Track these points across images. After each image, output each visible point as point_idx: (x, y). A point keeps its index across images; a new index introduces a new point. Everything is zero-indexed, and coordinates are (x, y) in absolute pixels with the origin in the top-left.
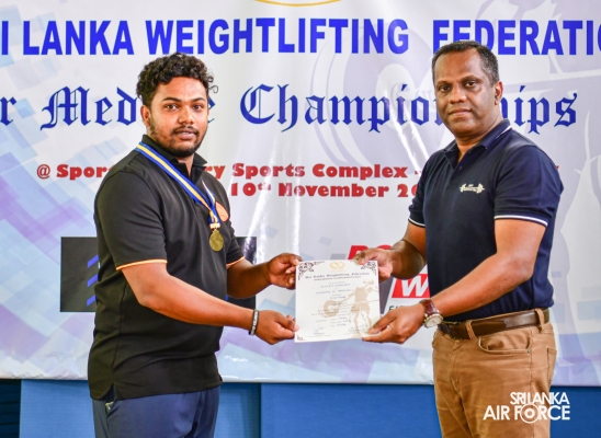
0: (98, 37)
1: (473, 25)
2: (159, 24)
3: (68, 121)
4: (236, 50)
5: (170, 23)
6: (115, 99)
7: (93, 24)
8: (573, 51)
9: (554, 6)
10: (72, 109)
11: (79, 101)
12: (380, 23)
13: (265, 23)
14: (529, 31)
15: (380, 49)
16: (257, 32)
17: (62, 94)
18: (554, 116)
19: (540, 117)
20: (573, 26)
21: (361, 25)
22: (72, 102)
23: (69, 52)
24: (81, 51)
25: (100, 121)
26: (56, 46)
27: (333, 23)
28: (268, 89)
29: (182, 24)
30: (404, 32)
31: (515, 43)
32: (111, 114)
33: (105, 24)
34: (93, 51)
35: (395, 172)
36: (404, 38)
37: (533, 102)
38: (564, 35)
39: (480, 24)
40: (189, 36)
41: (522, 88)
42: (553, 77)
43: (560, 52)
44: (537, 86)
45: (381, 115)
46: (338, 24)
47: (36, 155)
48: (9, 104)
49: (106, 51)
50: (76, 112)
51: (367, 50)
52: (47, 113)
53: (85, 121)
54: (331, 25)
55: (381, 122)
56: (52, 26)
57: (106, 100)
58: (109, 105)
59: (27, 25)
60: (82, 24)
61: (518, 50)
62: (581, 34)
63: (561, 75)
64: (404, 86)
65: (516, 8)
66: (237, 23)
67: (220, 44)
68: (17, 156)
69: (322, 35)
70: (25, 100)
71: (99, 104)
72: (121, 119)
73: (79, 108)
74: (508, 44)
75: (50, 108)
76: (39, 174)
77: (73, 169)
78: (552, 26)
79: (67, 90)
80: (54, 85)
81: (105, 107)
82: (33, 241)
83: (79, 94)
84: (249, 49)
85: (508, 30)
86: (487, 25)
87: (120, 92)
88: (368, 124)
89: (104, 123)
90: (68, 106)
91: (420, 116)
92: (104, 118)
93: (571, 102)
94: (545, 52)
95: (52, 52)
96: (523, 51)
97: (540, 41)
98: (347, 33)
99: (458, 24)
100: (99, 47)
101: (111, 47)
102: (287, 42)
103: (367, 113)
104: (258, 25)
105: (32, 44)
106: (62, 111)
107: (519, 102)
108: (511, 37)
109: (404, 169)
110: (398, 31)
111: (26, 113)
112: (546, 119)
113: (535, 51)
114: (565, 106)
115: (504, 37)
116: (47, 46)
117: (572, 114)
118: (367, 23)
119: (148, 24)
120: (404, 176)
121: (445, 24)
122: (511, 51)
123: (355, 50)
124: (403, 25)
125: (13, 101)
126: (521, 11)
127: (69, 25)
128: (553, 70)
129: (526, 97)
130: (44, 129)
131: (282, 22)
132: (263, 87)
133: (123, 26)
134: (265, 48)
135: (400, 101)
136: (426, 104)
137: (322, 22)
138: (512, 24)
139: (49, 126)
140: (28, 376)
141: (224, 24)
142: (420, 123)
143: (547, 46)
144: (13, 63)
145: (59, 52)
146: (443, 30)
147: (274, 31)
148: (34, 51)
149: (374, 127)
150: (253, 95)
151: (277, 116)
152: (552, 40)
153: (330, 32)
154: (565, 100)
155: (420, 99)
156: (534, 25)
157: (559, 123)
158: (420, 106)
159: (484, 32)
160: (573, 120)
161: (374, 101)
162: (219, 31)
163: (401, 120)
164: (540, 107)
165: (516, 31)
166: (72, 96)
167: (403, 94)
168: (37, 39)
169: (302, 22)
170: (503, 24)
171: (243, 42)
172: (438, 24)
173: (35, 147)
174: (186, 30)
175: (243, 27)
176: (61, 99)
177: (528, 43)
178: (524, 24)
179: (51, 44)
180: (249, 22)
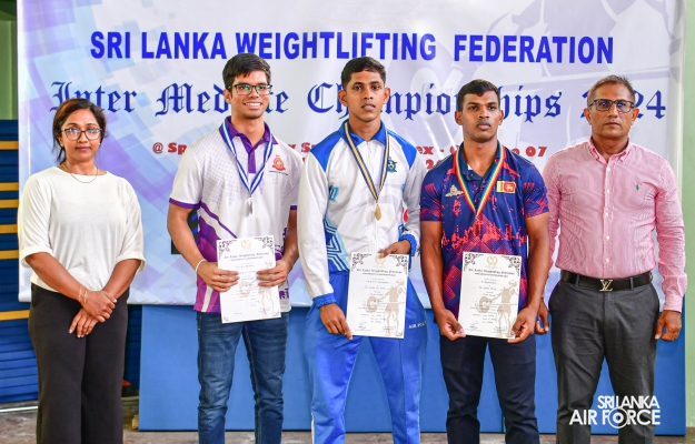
0: (199, 45)
1: (485, 39)
2: (246, 35)
3: (176, 109)
4: (305, 56)
5: (254, 35)
6: (213, 93)
7: (195, 35)
8: (559, 60)
9: (546, 25)
10: (179, 101)
11: (185, 94)
12: (415, 36)
13: (327, 36)
14: (527, 44)
15: (414, 57)
16: (321, 43)
17: (172, 89)
18: (544, 109)
19: (534, 110)
20: (560, 41)
21: (400, 38)
22: (179, 95)
23: (177, 56)
24: (186, 56)
25: (201, 109)
26: (167, 51)
27: (379, 36)
28: (329, 86)
29: (263, 36)
30: (433, 44)
31: (516, 54)
32: (209, 104)
33: (205, 35)
34: (195, 56)
35: (424, 150)
36: (433, 48)
37: (529, 98)
38: (553, 47)
39: (490, 38)
40: (269, 45)
41: (521, 87)
42: (544, 80)
43: (550, 60)
44: (531, 86)
45: (414, 107)
46: (383, 37)
47: (152, 135)
48: (131, 96)
49: (205, 56)
50: (183, 103)
51: (404, 57)
52: (160, 102)
53: (189, 110)
54: (377, 38)
55: (414, 112)
56: (164, 37)
57: (205, 94)
58: (208, 98)
59: (144, 35)
60: (187, 35)
61: (518, 59)
62: (566, 47)
63: (550, 78)
64: (432, 85)
65: (517, 26)
66: (305, 35)
67: (292, 51)
68: (138, 136)
69: (370, 46)
70: (143, 93)
71: (200, 97)
72: (217, 108)
73: (185, 100)
74: (511, 53)
75: (163, 100)
76: (155, 150)
77: (180, 147)
78: (544, 40)
79: (175, 86)
80: (166, 82)
81: (204, 99)
82: (150, 201)
83: (185, 89)
84: (314, 55)
85: (511, 43)
86: (495, 39)
87: (216, 88)
88: (404, 114)
89: (204, 111)
90: (176, 98)
91: (444, 108)
92: (204, 107)
93: (557, 98)
94: (538, 60)
95: (164, 56)
96: (522, 60)
97: (535, 52)
98: (389, 44)
99: (474, 38)
100: (200, 53)
101: (209, 53)
102: (344, 50)
103: (404, 106)
104: (321, 37)
105: (148, 50)
106: (172, 101)
107: (518, 98)
108: (513, 48)
109: (431, 148)
110: (428, 43)
111: (144, 103)
112: (538, 111)
113: (531, 60)
114: (552, 102)
115: (508, 48)
116: (160, 51)
117: (558, 107)
118: (405, 36)
119: (238, 35)
120: (431, 153)
121: (464, 38)
122: (513, 59)
123: (395, 57)
124: (432, 38)
125: (134, 94)
126: (521, 29)
127: (177, 35)
128: (544, 74)
129: (523, 94)
130: (159, 116)
131: (340, 35)
132: (325, 85)
133: (219, 37)
134: (327, 55)
135: (429, 96)
136: (448, 98)
137: (370, 36)
138: (514, 38)
139: (162, 113)
140: (147, 302)
141: (295, 36)
142: (443, 113)
143: (541, 55)
144: (133, 64)
145: (169, 56)
146: (462, 43)
147: (333, 43)
148: (150, 55)
149: (409, 116)
150: (317, 91)
151: (335, 107)
152: (544, 51)
153: (376, 43)
154: (553, 97)
155: (444, 95)
156: (531, 40)
157: (548, 114)
158: (444, 100)
159: (493, 44)
160: (558, 112)
161: (409, 96)
162: (292, 41)
163: (429, 111)
164: (534, 102)
165: (517, 44)
166: (179, 90)
167: (431, 91)
168: (152, 47)
169: (355, 36)
170: (508, 39)
171: (310, 50)
172: (459, 38)
173: (152, 129)
174: (266, 40)
175: (310, 39)
176: (171, 92)
177: (526, 54)
178: (523, 39)
179: (163, 50)
180: (315, 35)
